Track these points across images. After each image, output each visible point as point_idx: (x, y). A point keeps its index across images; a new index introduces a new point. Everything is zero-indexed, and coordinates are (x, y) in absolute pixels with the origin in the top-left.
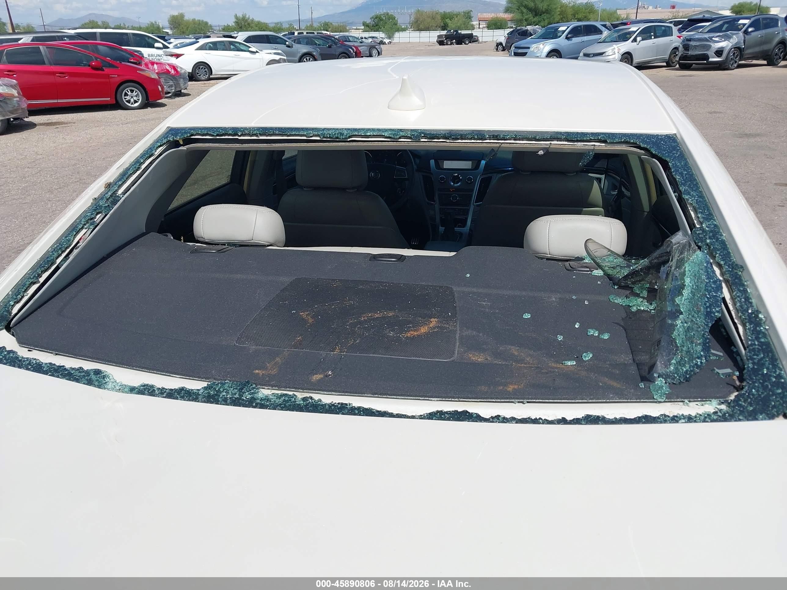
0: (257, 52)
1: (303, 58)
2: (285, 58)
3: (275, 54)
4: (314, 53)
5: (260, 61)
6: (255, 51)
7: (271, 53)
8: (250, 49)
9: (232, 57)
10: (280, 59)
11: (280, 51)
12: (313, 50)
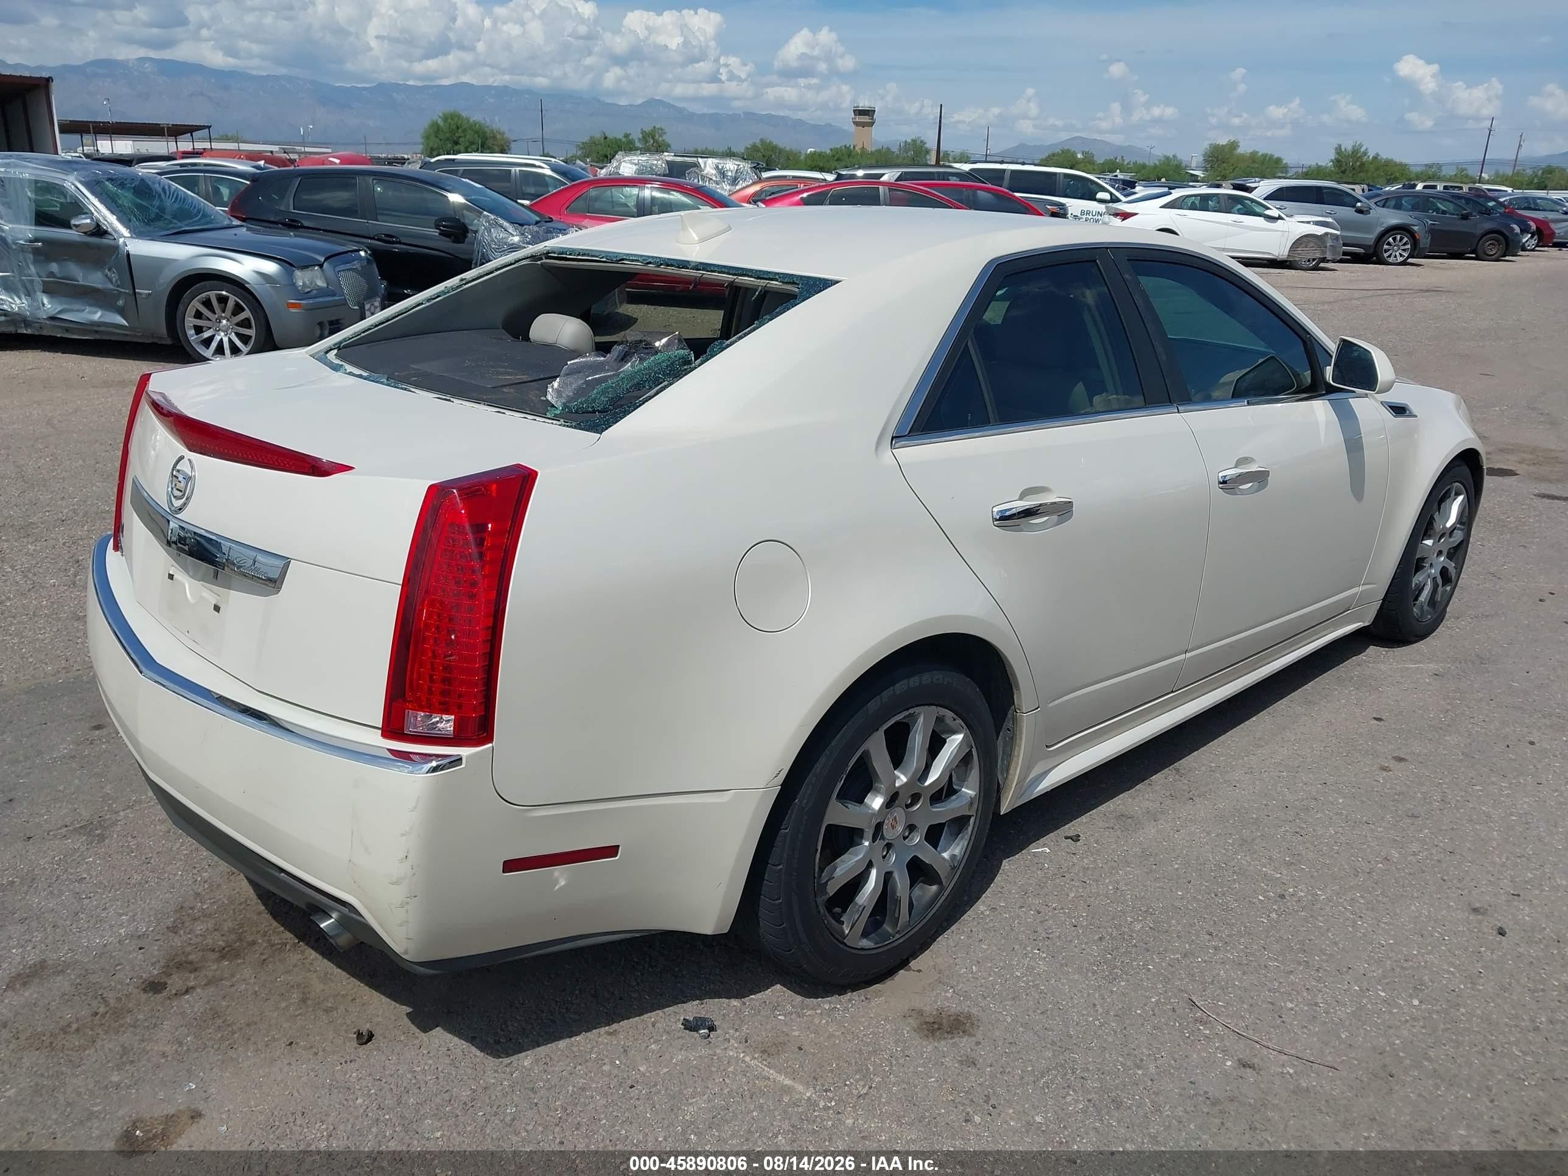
0: (1280, 218)
1: (1388, 235)
2: (1338, 233)
3: (1317, 223)
4: (1416, 228)
5: (1283, 236)
6: (1277, 216)
7: (1308, 222)
8: (1268, 212)
9: (1227, 224)
10: (1326, 234)
11: (1330, 220)
12: (1414, 222)
